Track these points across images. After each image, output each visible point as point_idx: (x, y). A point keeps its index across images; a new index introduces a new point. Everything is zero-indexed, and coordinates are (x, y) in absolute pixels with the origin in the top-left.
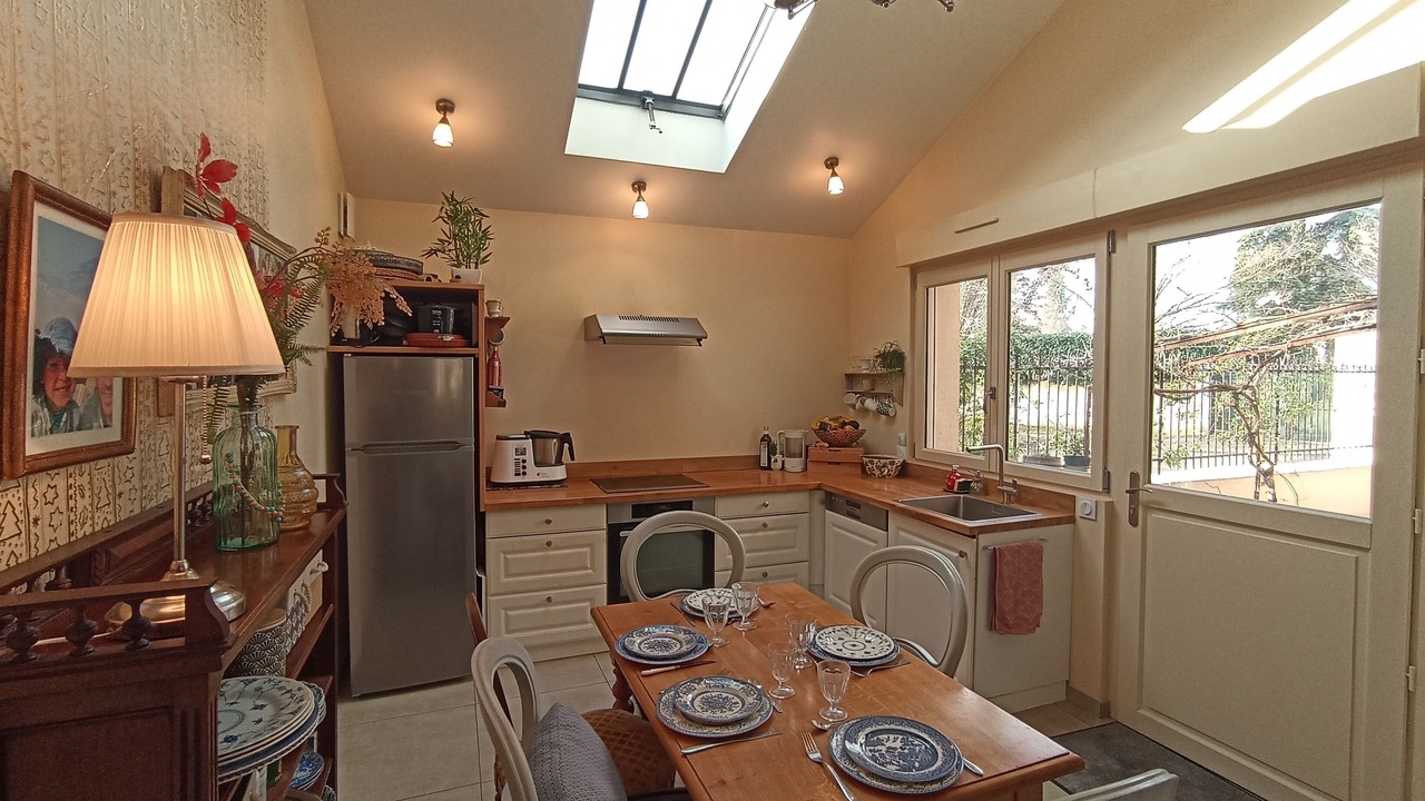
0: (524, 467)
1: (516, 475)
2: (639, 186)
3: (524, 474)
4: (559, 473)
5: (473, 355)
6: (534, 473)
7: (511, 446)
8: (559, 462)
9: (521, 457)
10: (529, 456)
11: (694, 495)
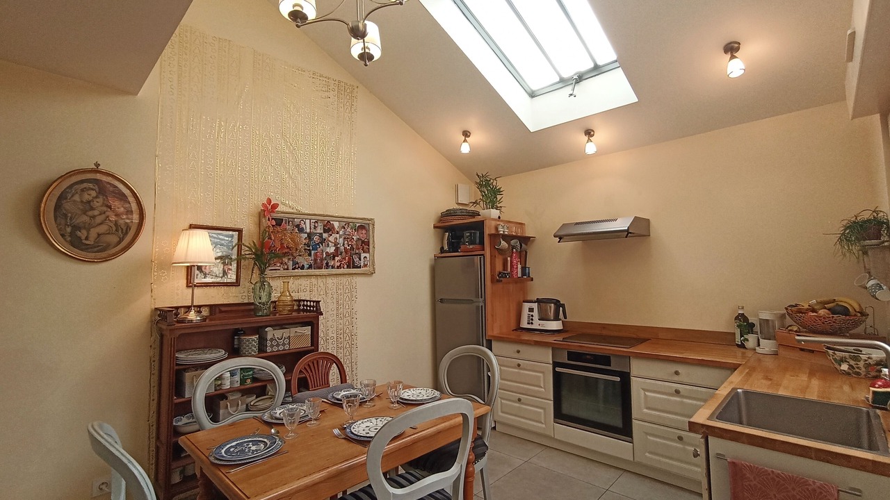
0: (532, 320)
1: (528, 323)
2: (589, 133)
3: (532, 323)
4: (555, 325)
5: (482, 255)
6: (537, 324)
7: (526, 306)
8: (556, 318)
9: (531, 313)
10: (536, 313)
11: (611, 352)
